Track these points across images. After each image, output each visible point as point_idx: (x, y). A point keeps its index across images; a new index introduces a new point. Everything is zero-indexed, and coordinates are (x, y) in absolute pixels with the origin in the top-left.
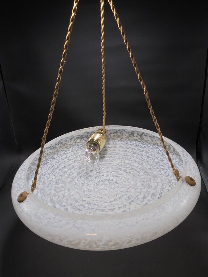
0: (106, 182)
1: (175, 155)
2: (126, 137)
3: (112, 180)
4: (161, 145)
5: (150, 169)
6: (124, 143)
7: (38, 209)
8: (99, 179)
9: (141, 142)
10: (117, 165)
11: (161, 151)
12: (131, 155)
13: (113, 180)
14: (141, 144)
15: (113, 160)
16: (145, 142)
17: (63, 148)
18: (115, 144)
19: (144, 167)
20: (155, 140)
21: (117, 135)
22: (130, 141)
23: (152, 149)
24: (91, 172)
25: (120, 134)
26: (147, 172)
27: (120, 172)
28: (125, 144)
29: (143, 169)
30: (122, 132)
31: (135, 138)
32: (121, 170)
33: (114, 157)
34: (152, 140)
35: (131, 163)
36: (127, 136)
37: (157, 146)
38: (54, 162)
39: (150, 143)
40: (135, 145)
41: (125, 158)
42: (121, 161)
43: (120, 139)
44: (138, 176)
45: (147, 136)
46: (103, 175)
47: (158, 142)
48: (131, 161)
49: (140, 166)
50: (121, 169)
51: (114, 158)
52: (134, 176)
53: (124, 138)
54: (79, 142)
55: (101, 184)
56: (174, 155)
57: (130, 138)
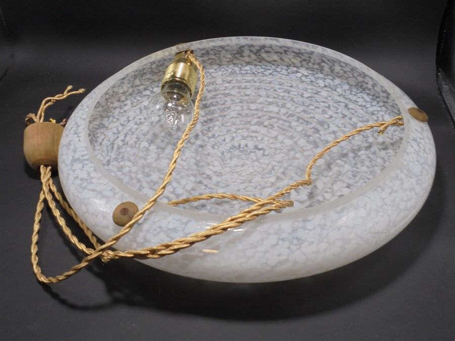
0: (237, 152)
1: (337, 79)
2: (228, 60)
3: (246, 146)
4: (302, 66)
5: (304, 111)
6: (228, 74)
7: (184, 228)
8: (221, 149)
9: (260, 66)
10: (239, 116)
11: (306, 76)
12: (253, 94)
13: (248, 146)
14: (263, 70)
15: (226, 109)
16: (270, 65)
17: (112, 103)
18: (210, 77)
19: (291, 111)
20: (289, 57)
21: (209, 59)
22: (238, 67)
23: (287, 75)
24: (196, 138)
25: (213, 57)
26: (302, 119)
27: (253, 128)
28: (230, 74)
29: (291, 114)
30: (217, 51)
31: (247, 59)
32: (252, 123)
33: (223, 102)
34: (281, 59)
35: (262, 108)
36: (230, 58)
37: (295, 69)
38: (109, 134)
39: (279, 66)
40: (250, 74)
41: (246, 100)
42: (242, 107)
43: (218, 66)
44: (290, 127)
45: (270, 52)
46: (224, 140)
47: (294, 61)
48: (260, 103)
49: (283, 111)
50: (250, 122)
51: (224, 104)
52: (284, 130)
53: (224, 63)
54: (138, 86)
55: (229, 157)
56: (334, 79)
57: (235, 61)
